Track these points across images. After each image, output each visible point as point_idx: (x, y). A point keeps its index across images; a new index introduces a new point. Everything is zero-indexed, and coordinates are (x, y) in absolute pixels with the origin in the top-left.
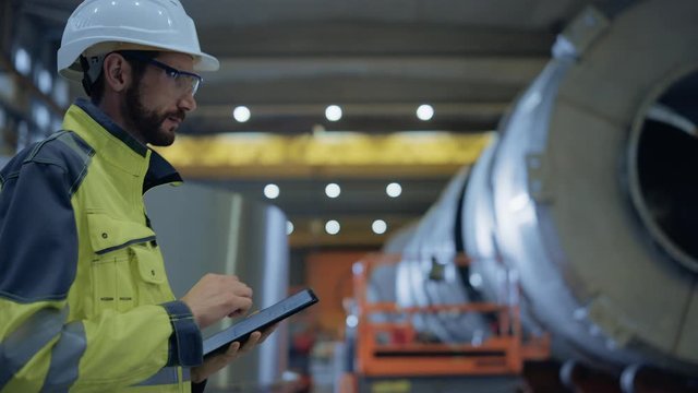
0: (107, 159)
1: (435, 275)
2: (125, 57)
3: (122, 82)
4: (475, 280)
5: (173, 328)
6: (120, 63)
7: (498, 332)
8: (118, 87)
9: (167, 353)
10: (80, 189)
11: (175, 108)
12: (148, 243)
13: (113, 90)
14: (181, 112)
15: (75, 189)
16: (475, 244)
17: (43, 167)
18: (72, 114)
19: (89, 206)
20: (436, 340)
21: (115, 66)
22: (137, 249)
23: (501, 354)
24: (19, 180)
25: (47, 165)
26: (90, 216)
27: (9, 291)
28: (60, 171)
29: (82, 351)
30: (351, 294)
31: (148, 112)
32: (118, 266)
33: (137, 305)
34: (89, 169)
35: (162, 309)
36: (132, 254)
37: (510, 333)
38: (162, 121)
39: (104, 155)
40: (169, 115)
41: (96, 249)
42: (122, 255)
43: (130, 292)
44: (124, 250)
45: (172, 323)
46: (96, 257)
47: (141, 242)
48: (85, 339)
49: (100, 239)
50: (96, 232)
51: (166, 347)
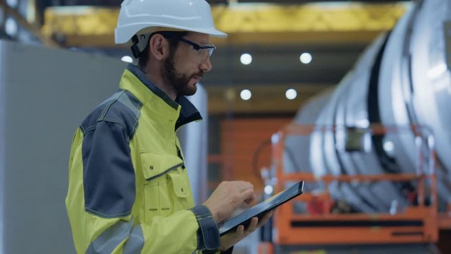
0: (151, 109)
1: (352, 147)
2: (164, 36)
3: (162, 54)
4: (388, 147)
5: (199, 225)
6: (161, 40)
7: (415, 203)
8: (159, 57)
9: (196, 242)
10: (134, 137)
11: (197, 71)
12: (179, 168)
13: (155, 59)
14: (201, 72)
15: (131, 137)
16: (392, 114)
17: (110, 125)
18: (126, 76)
19: (142, 148)
20: (353, 210)
21: (157, 42)
22: (172, 175)
23: (419, 223)
24: (96, 131)
25: (113, 123)
26: (143, 154)
27: (94, 209)
28: (120, 126)
29: (141, 246)
30: (268, 164)
31: (180, 74)
32: (160, 188)
33: (172, 213)
34: (139, 121)
35: (191, 213)
36: (169, 178)
37: (427, 203)
38: (189, 80)
39: (149, 107)
40: (194, 76)
41: (146, 177)
42: (163, 180)
43: (168, 204)
44: (164, 176)
45: (198, 221)
46: (146, 182)
47: (174, 168)
48: (143, 238)
49: (149, 170)
50: (146, 166)
51: (195, 237)
